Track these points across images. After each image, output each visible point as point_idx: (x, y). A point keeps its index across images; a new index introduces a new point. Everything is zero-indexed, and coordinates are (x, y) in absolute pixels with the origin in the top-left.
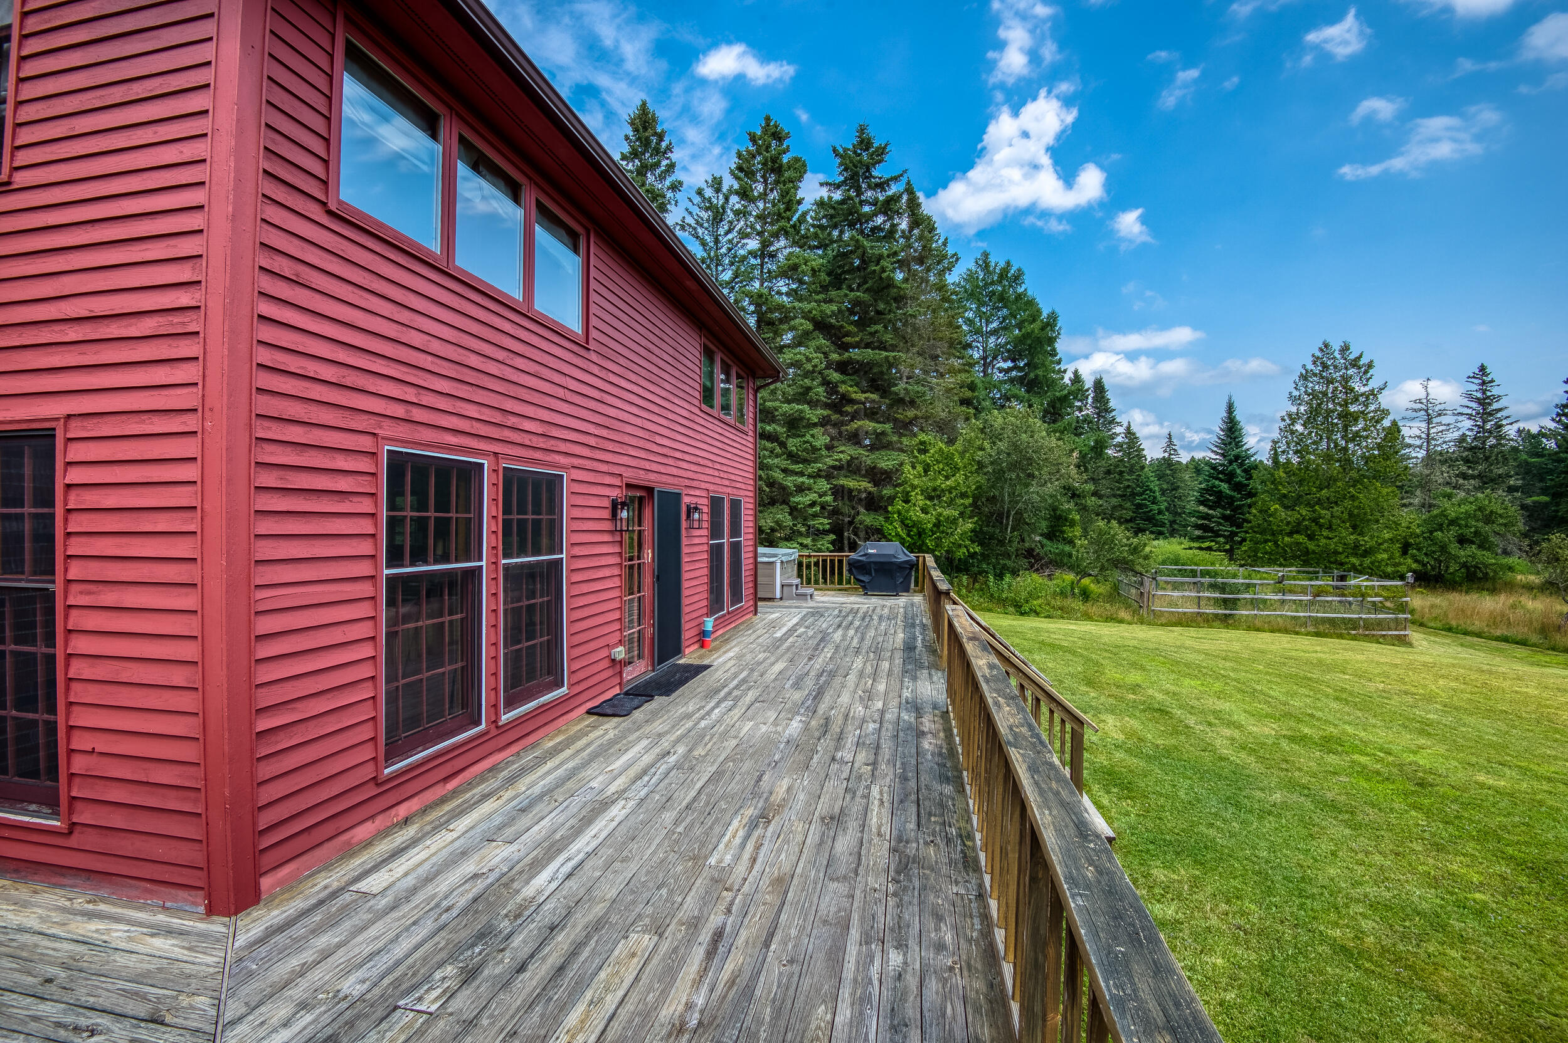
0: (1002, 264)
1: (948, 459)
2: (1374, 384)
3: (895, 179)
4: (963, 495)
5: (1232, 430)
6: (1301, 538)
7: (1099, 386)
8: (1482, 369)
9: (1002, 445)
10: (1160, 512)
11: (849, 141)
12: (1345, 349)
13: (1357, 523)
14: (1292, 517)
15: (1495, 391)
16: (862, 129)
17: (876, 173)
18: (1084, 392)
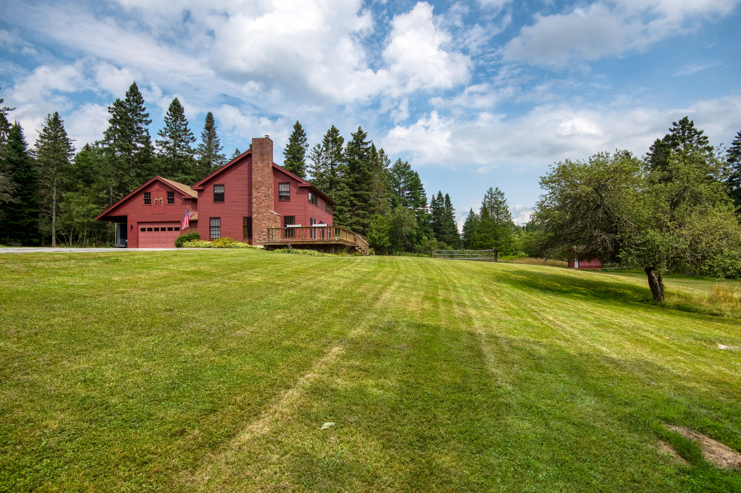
1: (382, 221)
3: (369, 142)
4: (386, 230)
7: (447, 196)
11: (356, 131)
12: (497, 189)
16: (360, 128)
17: (364, 141)
18: (442, 199)
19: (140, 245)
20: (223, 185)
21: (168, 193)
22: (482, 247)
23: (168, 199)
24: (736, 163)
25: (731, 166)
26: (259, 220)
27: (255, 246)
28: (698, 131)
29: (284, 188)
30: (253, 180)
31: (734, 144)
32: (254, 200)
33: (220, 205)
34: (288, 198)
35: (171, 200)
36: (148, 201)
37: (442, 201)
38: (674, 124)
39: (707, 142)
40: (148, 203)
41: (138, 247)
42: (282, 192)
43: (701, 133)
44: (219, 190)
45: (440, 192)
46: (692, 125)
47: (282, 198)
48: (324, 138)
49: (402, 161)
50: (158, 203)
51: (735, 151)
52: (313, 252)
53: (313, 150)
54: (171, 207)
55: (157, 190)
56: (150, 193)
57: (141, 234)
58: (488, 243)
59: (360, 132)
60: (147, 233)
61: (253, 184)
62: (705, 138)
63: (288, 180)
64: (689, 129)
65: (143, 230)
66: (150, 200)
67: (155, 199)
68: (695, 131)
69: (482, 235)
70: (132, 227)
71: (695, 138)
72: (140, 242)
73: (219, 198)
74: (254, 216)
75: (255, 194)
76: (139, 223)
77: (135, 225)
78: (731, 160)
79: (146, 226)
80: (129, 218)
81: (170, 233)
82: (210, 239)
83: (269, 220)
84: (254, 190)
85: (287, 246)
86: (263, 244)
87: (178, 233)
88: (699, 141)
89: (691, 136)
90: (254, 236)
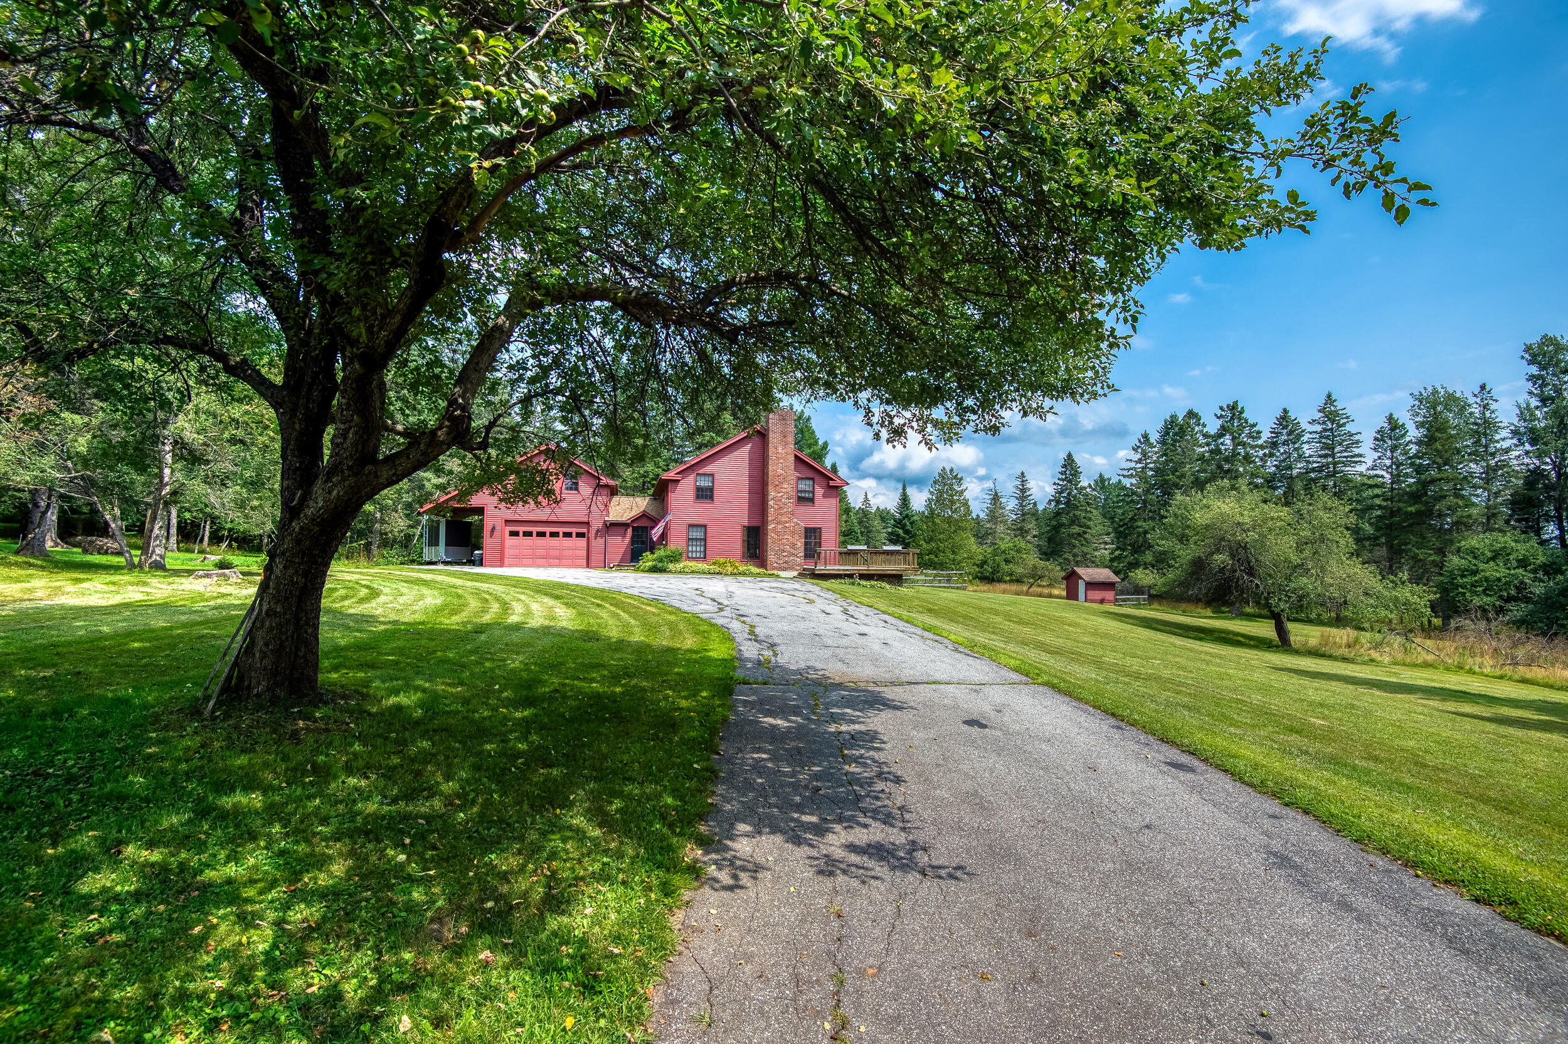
2: (964, 487)
6: (933, 557)
8: (1021, 474)
19: (506, 561)
20: (712, 475)
23: (568, 483)
26: (778, 533)
27: (775, 573)
28: (1251, 421)
29: (806, 485)
30: (769, 472)
32: (770, 503)
33: (705, 505)
34: (812, 501)
35: (571, 485)
38: (1221, 408)
41: (502, 565)
42: (803, 491)
43: (1254, 425)
44: (704, 483)
46: (1242, 412)
47: (803, 501)
54: (570, 496)
57: (510, 542)
60: (521, 540)
61: (769, 478)
63: (810, 474)
64: (1240, 419)
65: (514, 534)
70: (493, 528)
71: (1247, 430)
72: (507, 555)
73: (705, 494)
74: (770, 527)
75: (772, 494)
76: (506, 522)
77: (499, 525)
79: (521, 528)
80: (486, 514)
81: (567, 542)
82: (689, 558)
83: (793, 533)
84: (771, 488)
85: (851, 576)
86: (785, 569)
87: (582, 542)
88: (1250, 436)
89: (1241, 428)
90: (771, 557)
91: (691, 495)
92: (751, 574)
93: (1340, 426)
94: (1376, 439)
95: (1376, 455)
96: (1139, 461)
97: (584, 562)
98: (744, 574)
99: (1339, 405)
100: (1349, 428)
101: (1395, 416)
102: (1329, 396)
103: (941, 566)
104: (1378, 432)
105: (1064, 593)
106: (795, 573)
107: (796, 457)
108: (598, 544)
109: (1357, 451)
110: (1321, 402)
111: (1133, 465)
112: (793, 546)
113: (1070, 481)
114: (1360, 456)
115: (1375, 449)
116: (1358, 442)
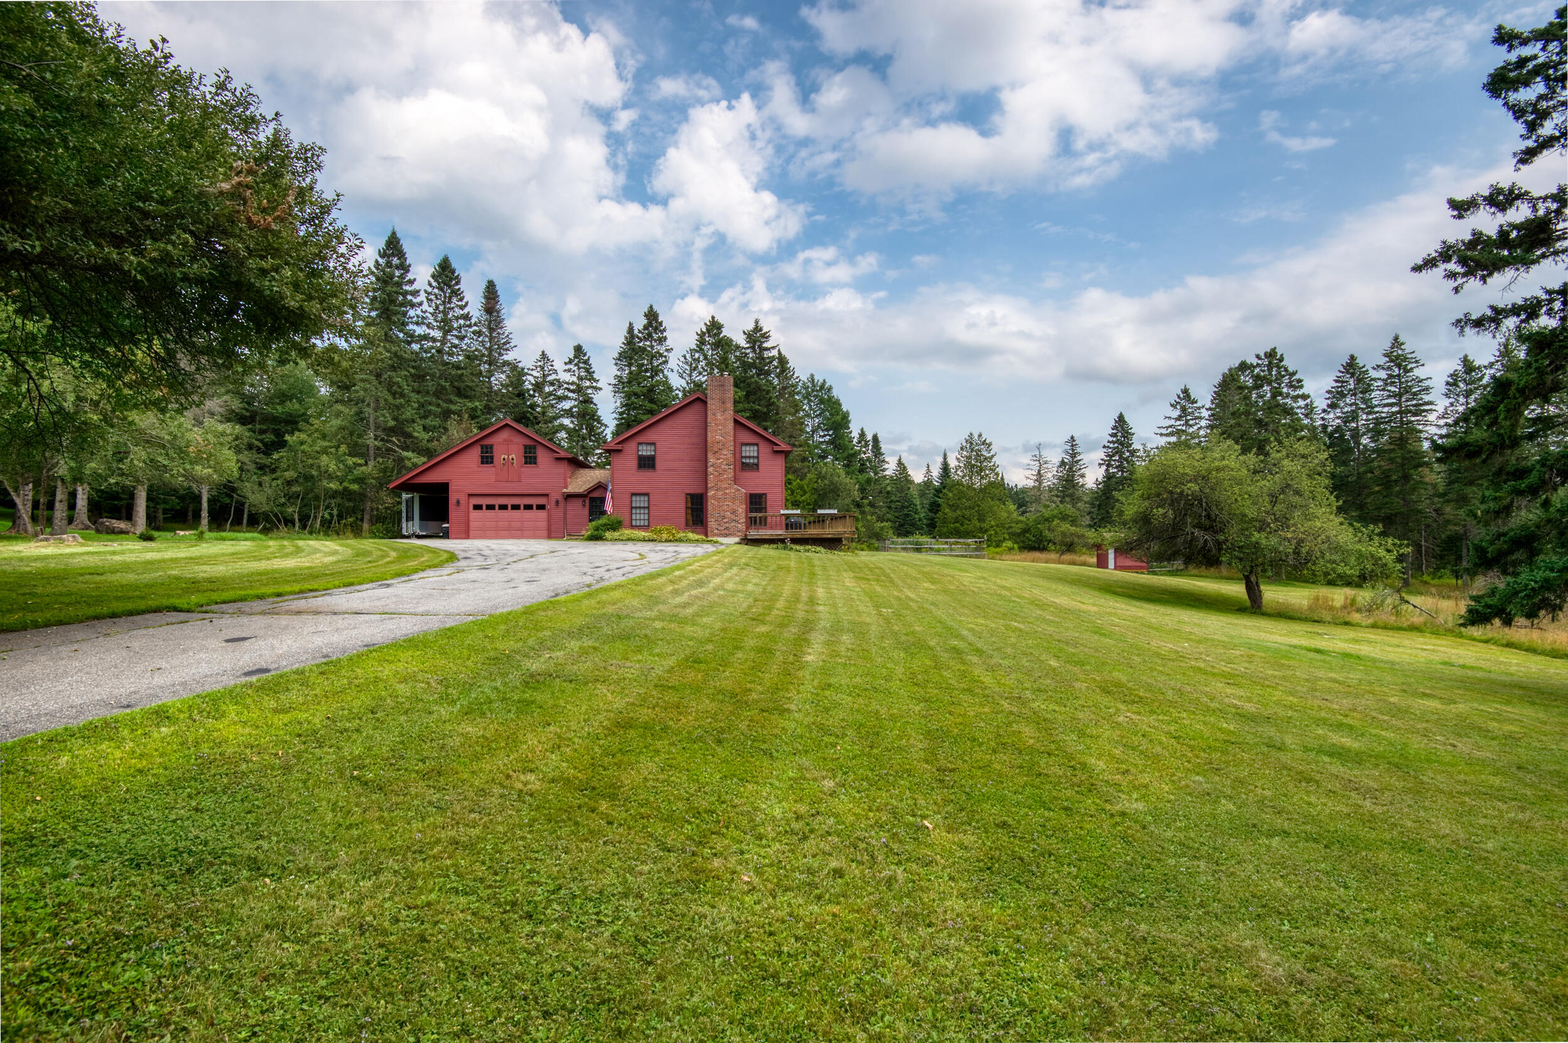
0: (821, 381)
1: (801, 487)
2: (992, 453)
3: (773, 348)
4: (808, 504)
5: (945, 467)
6: (957, 525)
7: (875, 439)
8: (1072, 437)
9: (826, 482)
10: (920, 520)
11: (750, 326)
12: (980, 435)
13: (981, 519)
14: (954, 515)
15: (1079, 450)
16: (757, 322)
17: (765, 345)
18: (867, 442)
19: (471, 533)
20: (654, 444)
21: (526, 447)
22: (958, 534)
23: (526, 457)
24: (1338, 410)
25: (1332, 416)
26: (718, 500)
27: (715, 539)
28: (1291, 370)
29: (750, 451)
30: (709, 439)
31: (1336, 381)
32: (710, 470)
33: (647, 474)
34: (755, 467)
35: (530, 459)
36: (487, 459)
37: (866, 445)
38: (1258, 357)
39: (1301, 387)
40: (487, 463)
41: (467, 537)
42: (746, 457)
43: (1294, 374)
44: (645, 451)
45: (862, 430)
46: (1281, 360)
47: (747, 467)
48: (697, 337)
49: (816, 378)
50: (508, 463)
51: (1338, 393)
52: (818, 549)
53: (682, 359)
54: (529, 470)
55: (507, 442)
56: (491, 446)
57: (475, 515)
58: (970, 528)
59: (757, 329)
60: (485, 513)
61: (709, 445)
62: (1299, 381)
63: (756, 438)
64: (1278, 367)
65: (478, 507)
66: (492, 457)
67: (500, 456)
68: (1286, 370)
69: (959, 512)
70: (458, 502)
71: (1286, 380)
72: (471, 528)
73: (647, 463)
74: (711, 493)
75: (712, 460)
76: (470, 495)
77: (463, 499)
78: (1333, 406)
79: (484, 502)
80: (452, 488)
81: (528, 514)
82: (632, 527)
83: (734, 499)
84: (710, 455)
85: (782, 541)
86: (726, 536)
87: (542, 514)
88: (1290, 385)
89: (1280, 377)
90: (712, 523)
91: (634, 463)
92: (689, 541)
93: (1407, 371)
94: (1448, 383)
95: (1447, 402)
96: (1179, 418)
97: (545, 533)
98: (680, 540)
99: (1408, 348)
100: (1419, 372)
101: (1470, 358)
102: (1396, 339)
103: (967, 534)
104: (1451, 376)
105: (1094, 560)
106: (737, 539)
107: (736, 421)
108: (558, 513)
109: (1426, 398)
110: (1387, 345)
111: (1172, 422)
112: (734, 512)
113: (1121, 444)
114: (1430, 403)
115: (1447, 396)
116: (1427, 389)
